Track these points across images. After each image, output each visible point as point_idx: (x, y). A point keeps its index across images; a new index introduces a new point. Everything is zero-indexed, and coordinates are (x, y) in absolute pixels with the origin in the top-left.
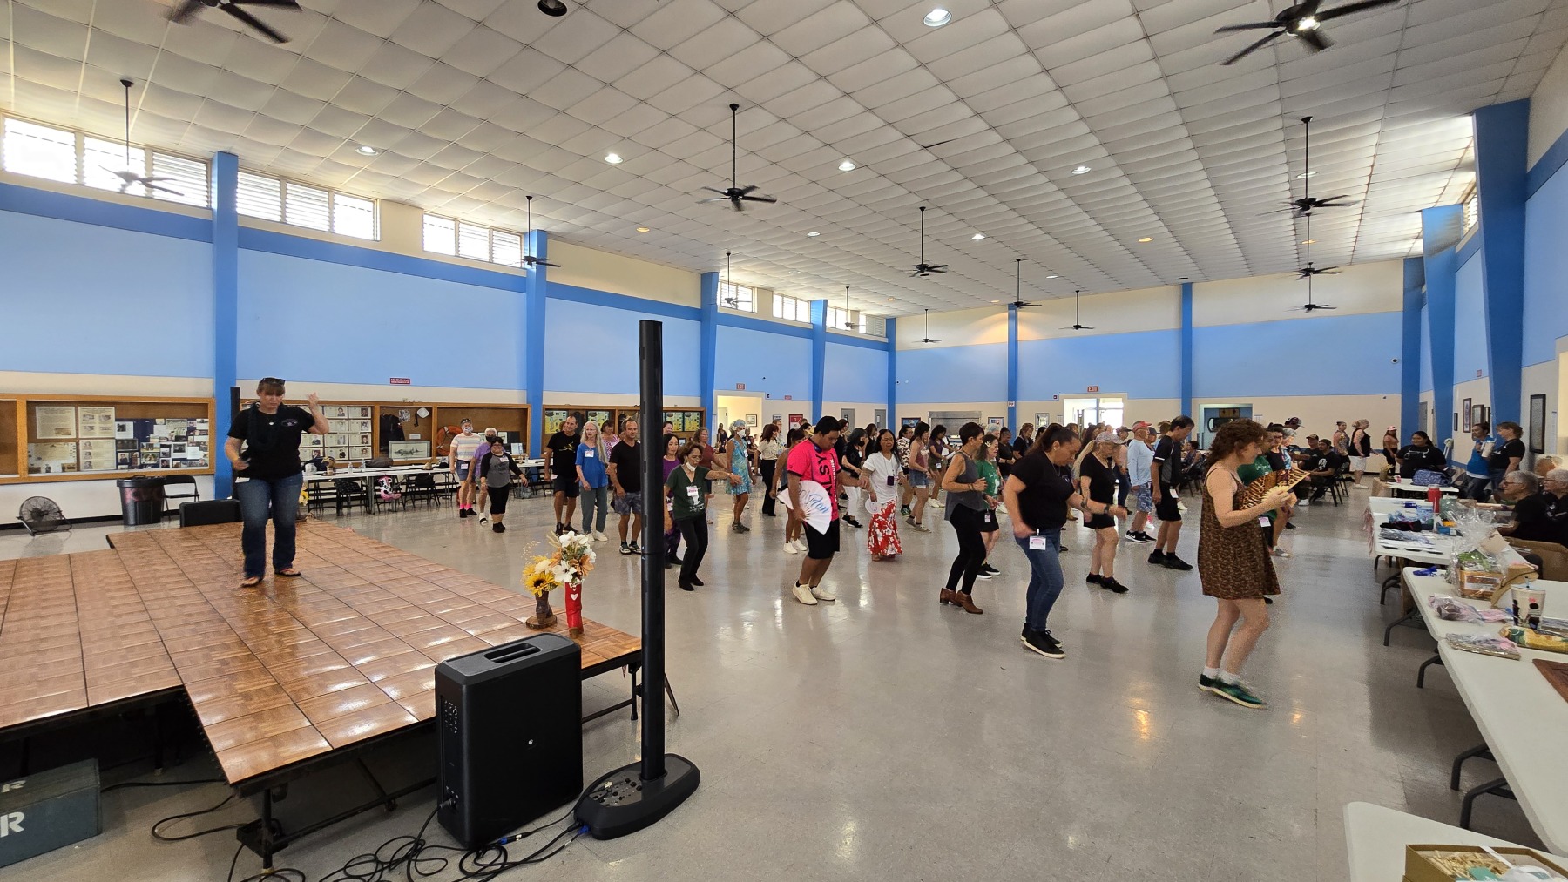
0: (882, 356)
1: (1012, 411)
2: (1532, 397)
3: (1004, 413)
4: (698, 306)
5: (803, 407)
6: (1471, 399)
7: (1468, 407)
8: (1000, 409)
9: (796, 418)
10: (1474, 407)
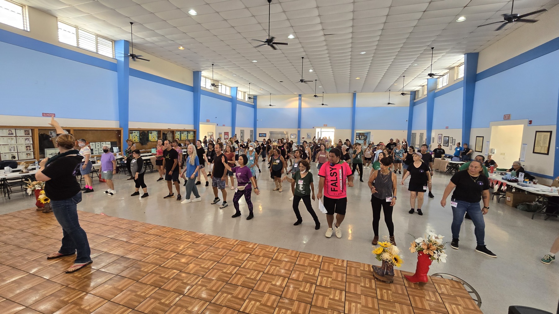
0: (252, 109)
1: (299, 132)
2: (477, 137)
3: (296, 133)
4: (192, 86)
5: (229, 129)
6: (442, 134)
7: (440, 136)
8: (295, 131)
9: (226, 134)
10: (444, 137)
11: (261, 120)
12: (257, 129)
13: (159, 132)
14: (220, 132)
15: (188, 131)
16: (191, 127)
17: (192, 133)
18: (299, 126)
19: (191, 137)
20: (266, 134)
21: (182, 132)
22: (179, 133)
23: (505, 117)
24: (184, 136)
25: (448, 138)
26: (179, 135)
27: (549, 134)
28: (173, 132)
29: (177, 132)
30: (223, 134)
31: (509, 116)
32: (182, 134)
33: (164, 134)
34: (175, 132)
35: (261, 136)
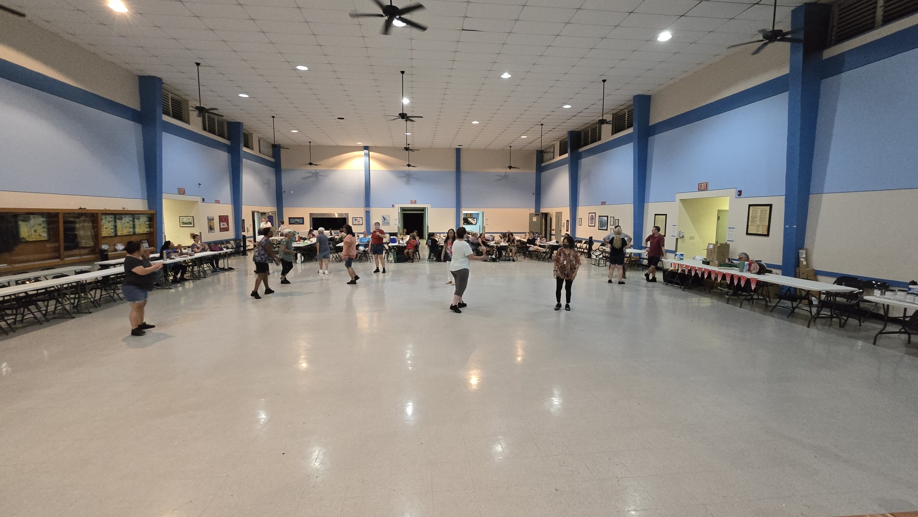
0: (272, 170)
1: (368, 213)
2: (656, 215)
3: (363, 215)
4: (138, 108)
5: (227, 209)
6: (595, 213)
7: (592, 216)
8: (360, 212)
9: (224, 219)
10: (599, 216)
11: (292, 192)
12: (284, 208)
13: (51, 217)
14: (211, 216)
15: (134, 215)
16: (138, 204)
17: (144, 219)
18: (367, 204)
19: (142, 227)
20: (303, 218)
21: (117, 216)
22: (110, 218)
23: (700, 186)
24: (124, 228)
25: (606, 218)
26: (110, 224)
27: (769, 207)
28: (94, 217)
29: (103, 216)
30: (217, 221)
31: (707, 185)
32: (118, 221)
33: (65, 222)
34: (99, 216)
35: (293, 221)
